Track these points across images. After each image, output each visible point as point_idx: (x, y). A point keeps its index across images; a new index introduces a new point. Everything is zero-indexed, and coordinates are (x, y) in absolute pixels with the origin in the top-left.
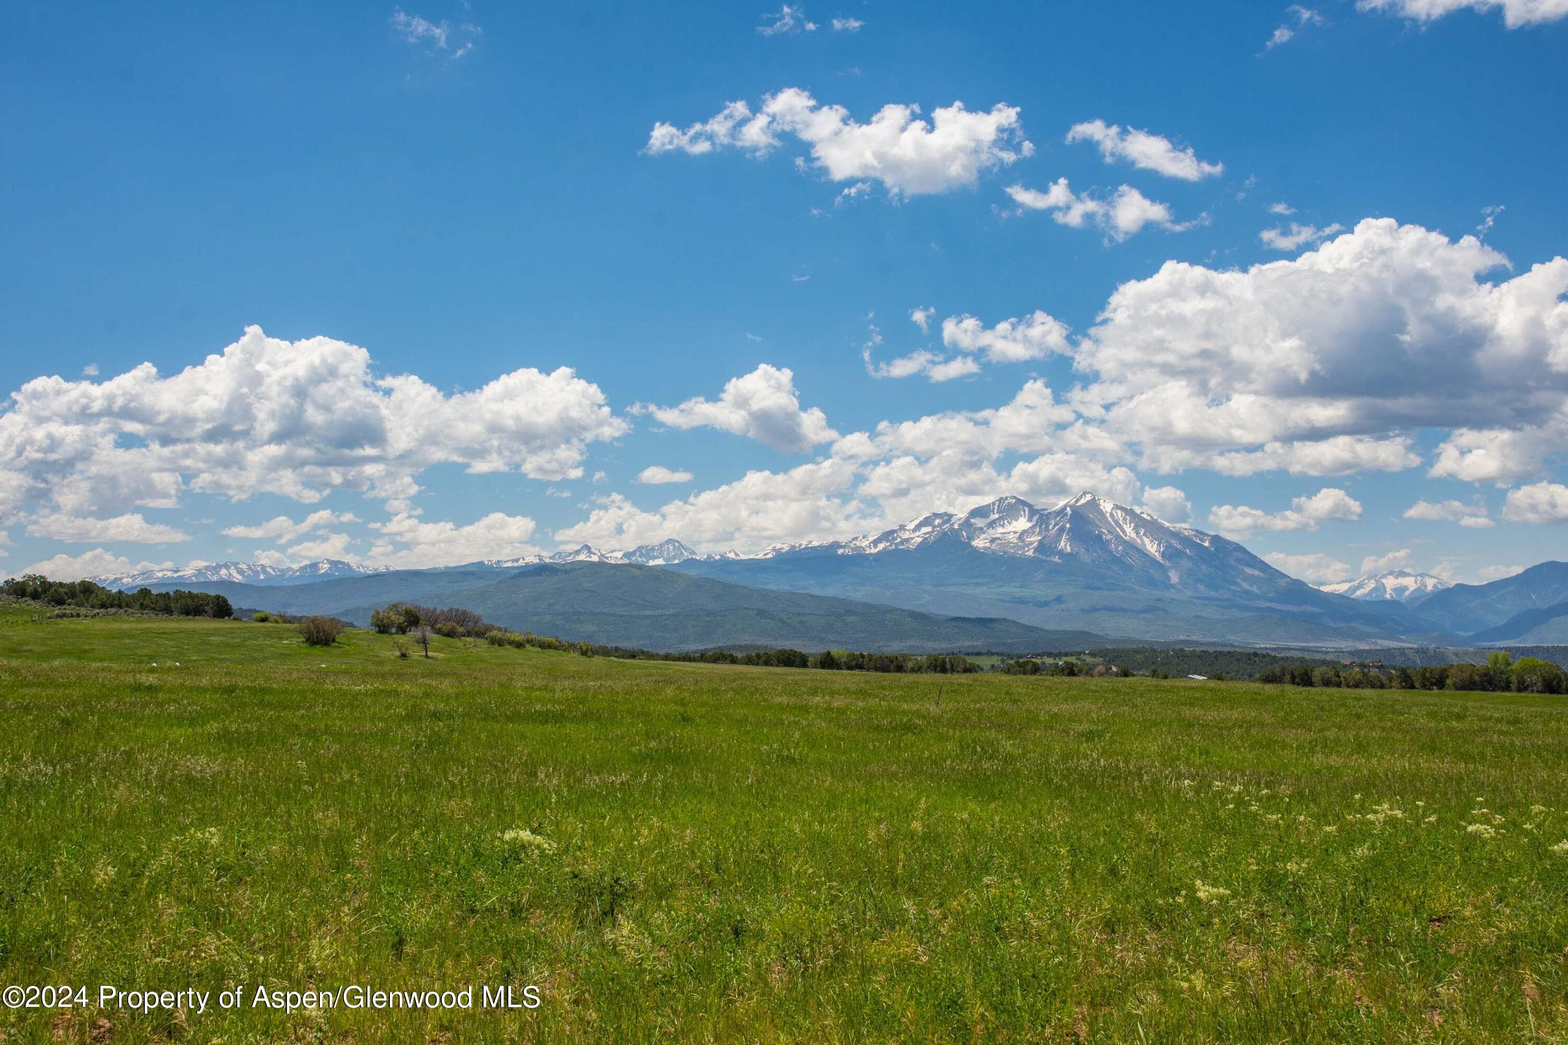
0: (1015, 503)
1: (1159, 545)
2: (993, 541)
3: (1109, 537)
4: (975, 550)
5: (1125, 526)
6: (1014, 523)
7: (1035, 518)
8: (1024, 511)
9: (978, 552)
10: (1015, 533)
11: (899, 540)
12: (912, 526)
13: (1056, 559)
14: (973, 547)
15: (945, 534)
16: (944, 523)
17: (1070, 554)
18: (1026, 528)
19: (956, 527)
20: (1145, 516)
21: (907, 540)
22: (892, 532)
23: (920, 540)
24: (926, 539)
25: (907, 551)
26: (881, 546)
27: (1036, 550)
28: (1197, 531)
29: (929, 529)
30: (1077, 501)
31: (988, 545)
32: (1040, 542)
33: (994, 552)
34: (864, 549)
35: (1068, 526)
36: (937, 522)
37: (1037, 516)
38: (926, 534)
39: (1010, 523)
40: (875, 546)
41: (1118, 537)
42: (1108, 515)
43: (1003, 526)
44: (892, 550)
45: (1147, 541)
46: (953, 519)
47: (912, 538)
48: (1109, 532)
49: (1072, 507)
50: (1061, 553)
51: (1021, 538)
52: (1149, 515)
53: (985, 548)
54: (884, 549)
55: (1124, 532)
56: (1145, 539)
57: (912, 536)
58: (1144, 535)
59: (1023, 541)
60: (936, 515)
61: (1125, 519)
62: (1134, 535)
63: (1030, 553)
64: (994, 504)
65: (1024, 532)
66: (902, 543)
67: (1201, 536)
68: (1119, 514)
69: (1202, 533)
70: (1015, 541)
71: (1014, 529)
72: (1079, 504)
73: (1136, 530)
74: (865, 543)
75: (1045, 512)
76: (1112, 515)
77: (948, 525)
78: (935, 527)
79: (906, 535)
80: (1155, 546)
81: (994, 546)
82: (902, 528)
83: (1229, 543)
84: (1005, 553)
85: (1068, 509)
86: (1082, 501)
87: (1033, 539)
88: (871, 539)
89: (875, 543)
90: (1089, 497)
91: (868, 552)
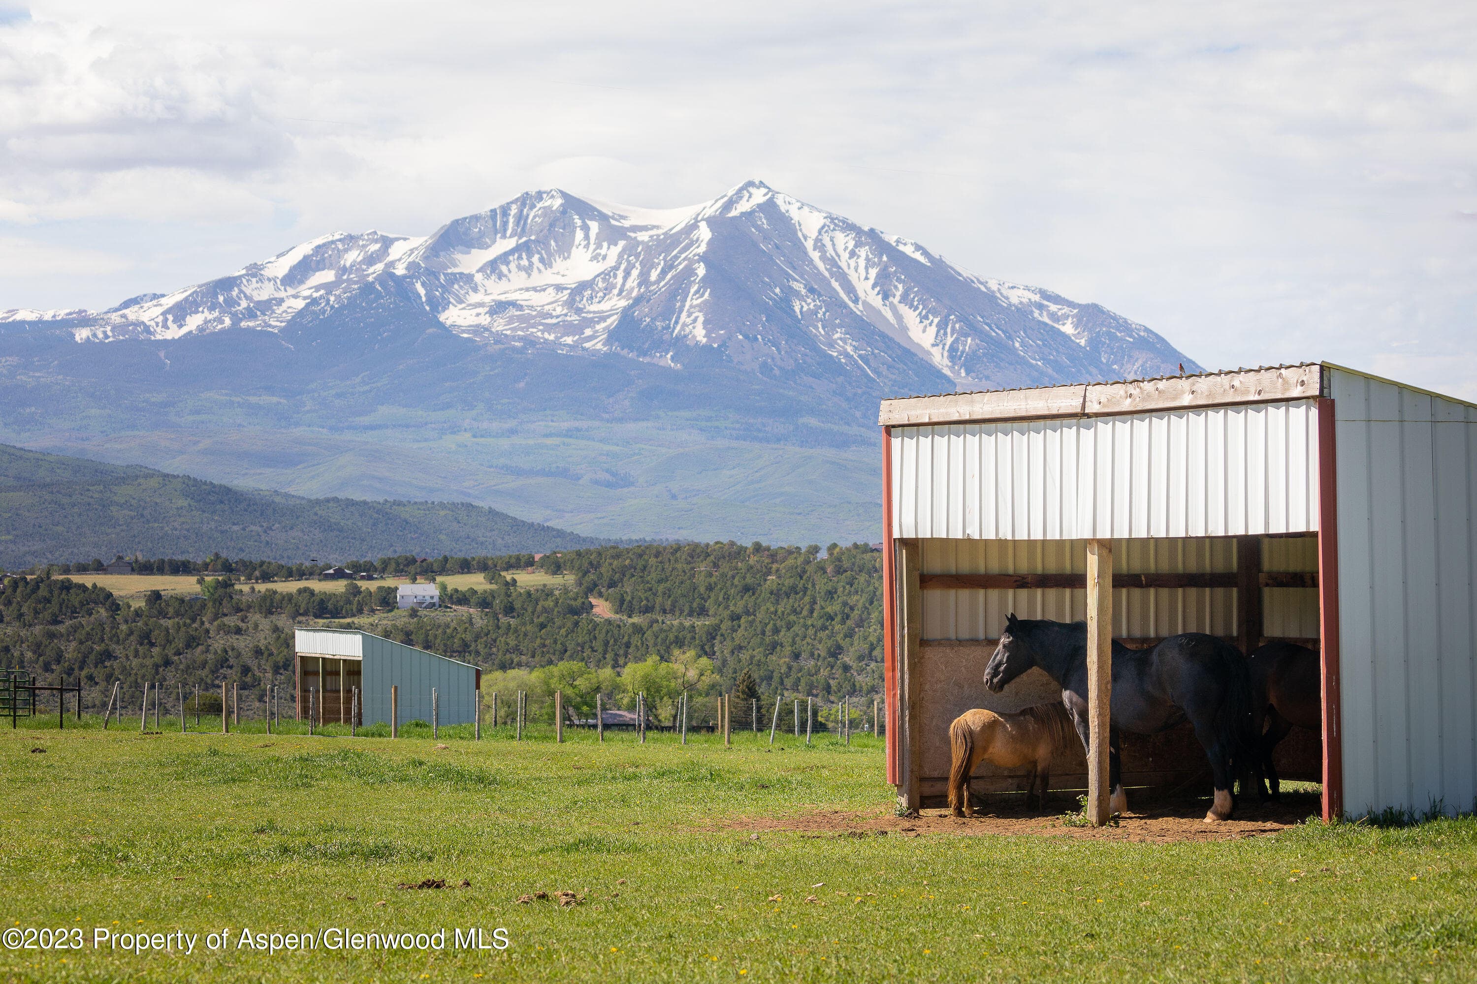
0: (564, 211)
1: (943, 325)
2: (498, 308)
3: (810, 304)
4: (446, 332)
5: (853, 277)
6: (559, 264)
7: (613, 253)
8: (586, 229)
9: (457, 337)
10: (559, 288)
11: (244, 304)
12: (281, 268)
13: (667, 360)
14: (441, 325)
15: (367, 289)
16: (371, 260)
17: (707, 348)
18: (588, 277)
19: (400, 270)
20: (909, 250)
21: (266, 306)
22: (227, 284)
23: (300, 304)
24: (314, 301)
25: (264, 335)
26: (194, 322)
27: (613, 336)
28: (1044, 295)
29: (327, 276)
30: (729, 205)
31: (485, 320)
32: (626, 315)
33: (499, 338)
34: (147, 329)
35: (701, 270)
36: (352, 257)
37: (622, 244)
38: (317, 288)
39: (547, 263)
40: (180, 320)
41: (835, 304)
42: (809, 245)
43: (528, 270)
44: (222, 331)
45: (911, 317)
46: (397, 251)
47: (281, 301)
48: (812, 290)
49: (711, 221)
50: (680, 345)
51: (570, 303)
52: (918, 248)
53: (477, 329)
54: (201, 329)
55: (850, 290)
56: (904, 309)
57: (282, 294)
58: (904, 299)
59: (579, 311)
60: (350, 240)
61: (853, 254)
62: (876, 301)
63: (598, 345)
64: (505, 210)
65: (583, 286)
66: (250, 314)
67: (1053, 308)
68: (843, 241)
69: (1057, 299)
70: (559, 310)
71: (559, 280)
72: (733, 213)
73: (883, 284)
74: (149, 314)
75: (643, 236)
76: (819, 245)
77: (379, 267)
78: (344, 270)
79: (264, 293)
80: (933, 330)
81: (500, 325)
82: (255, 271)
83: (1125, 326)
84: (529, 342)
85: (703, 225)
86: (744, 206)
87: (605, 306)
88: (168, 302)
89: (180, 312)
90: (759, 197)
91: (159, 337)
